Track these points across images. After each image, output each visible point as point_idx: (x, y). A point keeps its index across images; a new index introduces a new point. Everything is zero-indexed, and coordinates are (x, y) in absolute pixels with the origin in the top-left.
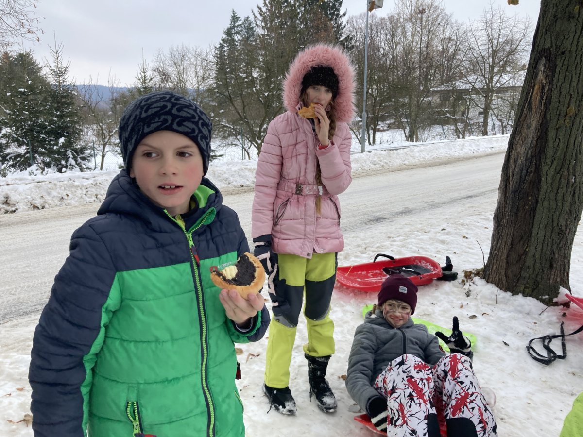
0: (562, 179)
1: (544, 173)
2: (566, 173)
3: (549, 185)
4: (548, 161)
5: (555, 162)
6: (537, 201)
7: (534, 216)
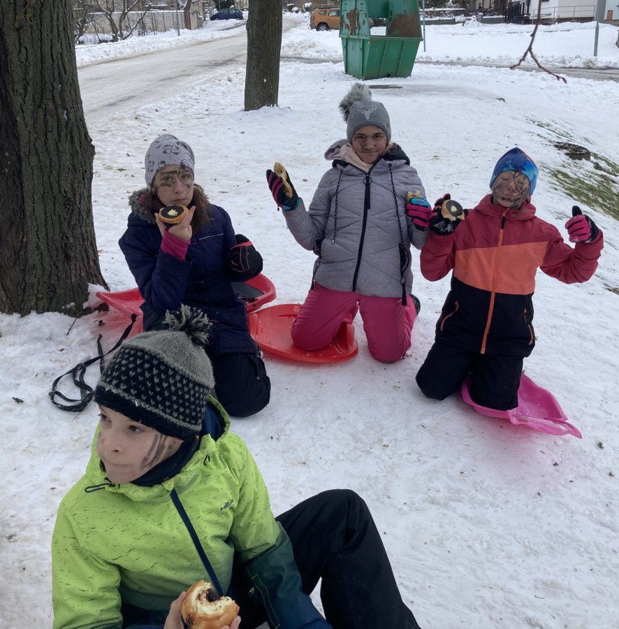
0: (48, 117)
1: (18, 108)
2: (51, 106)
3: (30, 128)
4: (19, 87)
5: (29, 89)
6: (19, 158)
7: (21, 184)
